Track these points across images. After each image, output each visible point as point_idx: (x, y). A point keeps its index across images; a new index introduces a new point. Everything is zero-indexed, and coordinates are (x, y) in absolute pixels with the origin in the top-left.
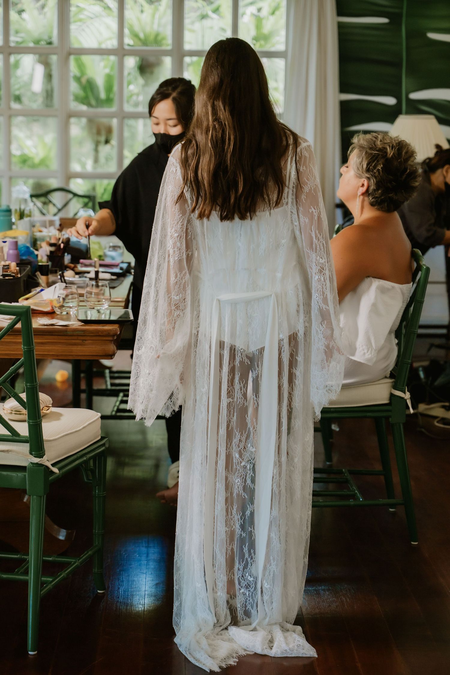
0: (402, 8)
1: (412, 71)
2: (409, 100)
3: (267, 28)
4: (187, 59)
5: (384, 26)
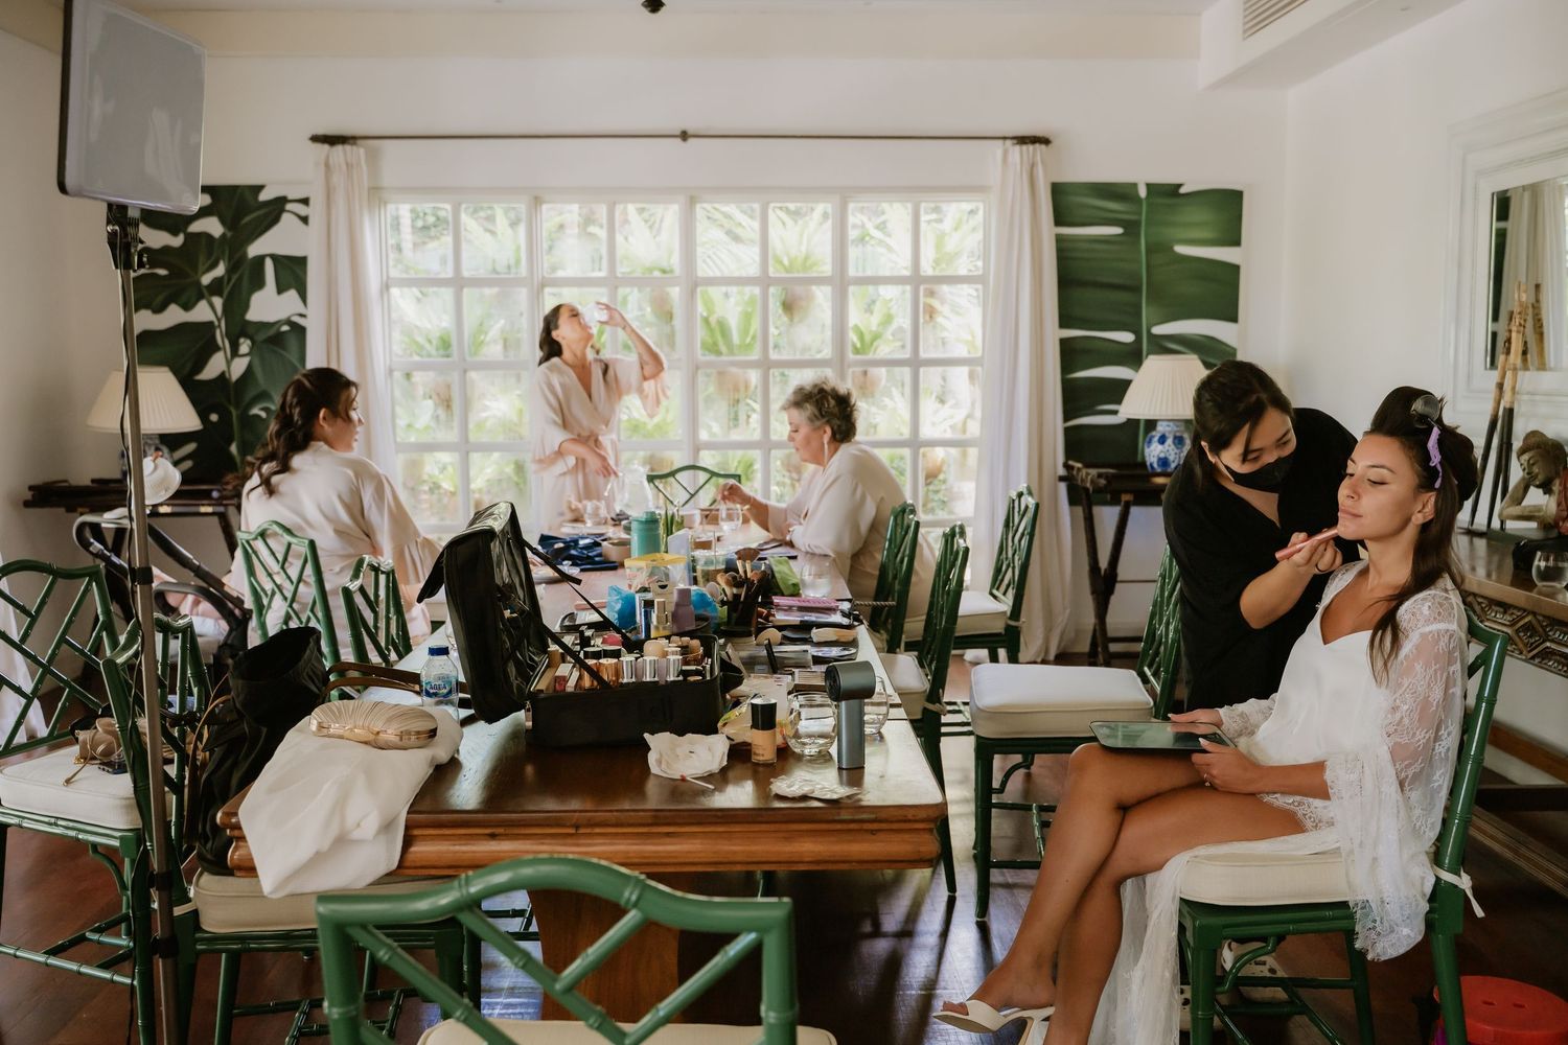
0: (1140, 214)
1: (1156, 295)
2: (1151, 336)
3: (951, 245)
4: (852, 289)
5: (1118, 239)
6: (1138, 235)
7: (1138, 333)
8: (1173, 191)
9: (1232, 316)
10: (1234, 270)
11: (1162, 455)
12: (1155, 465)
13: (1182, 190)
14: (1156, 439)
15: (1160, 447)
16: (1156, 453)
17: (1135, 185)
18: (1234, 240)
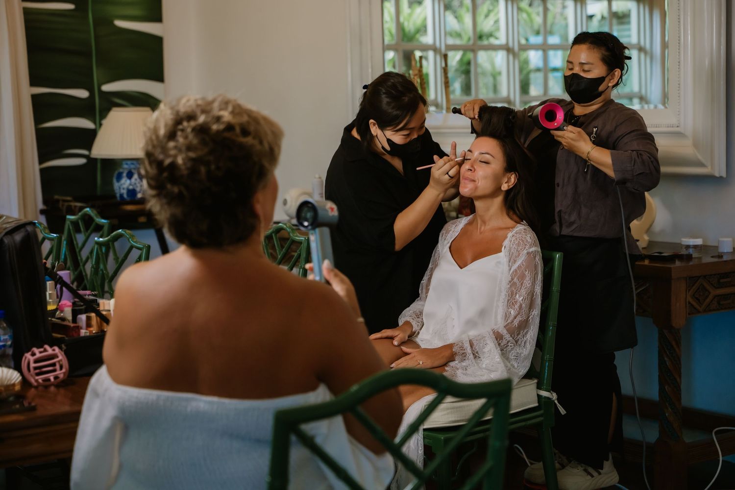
1: (103, 60)
2: (101, 92)
5: (70, 13)
6: (87, 11)
7: (91, 90)
9: (158, 76)
10: (157, 42)
11: (131, 187)
12: (125, 196)
14: (125, 175)
15: (128, 182)
16: (125, 186)
18: (157, 17)
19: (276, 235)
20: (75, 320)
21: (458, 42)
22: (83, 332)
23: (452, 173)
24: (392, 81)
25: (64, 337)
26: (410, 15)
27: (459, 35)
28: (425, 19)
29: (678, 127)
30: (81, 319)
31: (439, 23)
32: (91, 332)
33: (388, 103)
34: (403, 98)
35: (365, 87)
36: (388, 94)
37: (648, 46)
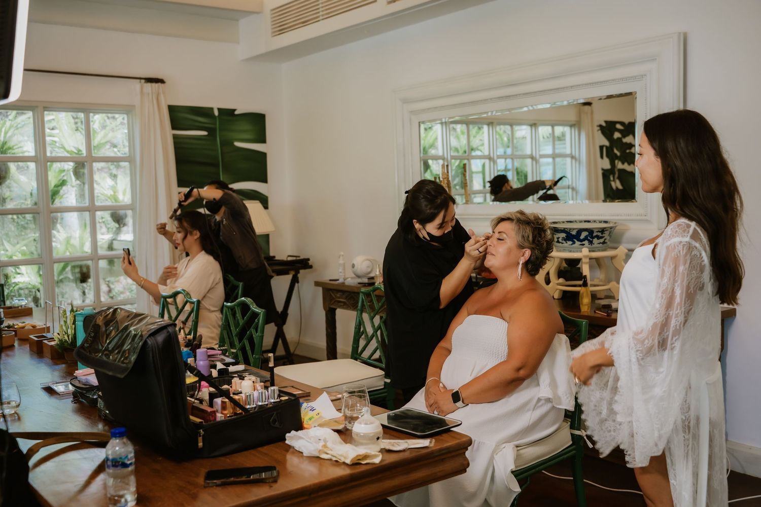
0: (215, 124)
1: (227, 168)
4: (50, 164)
5: (204, 137)
6: (215, 137)
8: (231, 112)
9: (265, 180)
10: (263, 156)
13: (236, 113)
17: (212, 109)
18: (263, 140)
19: (373, 293)
20: (211, 405)
21: (456, 154)
22: (220, 417)
23: (481, 250)
24: (427, 188)
25: (202, 422)
26: (426, 137)
27: (457, 150)
28: (436, 139)
29: (645, 216)
30: (217, 403)
31: (446, 142)
32: (225, 415)
33: (426, 206)
34: (436, 200)
35: (406, 192)
36: (425, 198)
37: (577, 155)
